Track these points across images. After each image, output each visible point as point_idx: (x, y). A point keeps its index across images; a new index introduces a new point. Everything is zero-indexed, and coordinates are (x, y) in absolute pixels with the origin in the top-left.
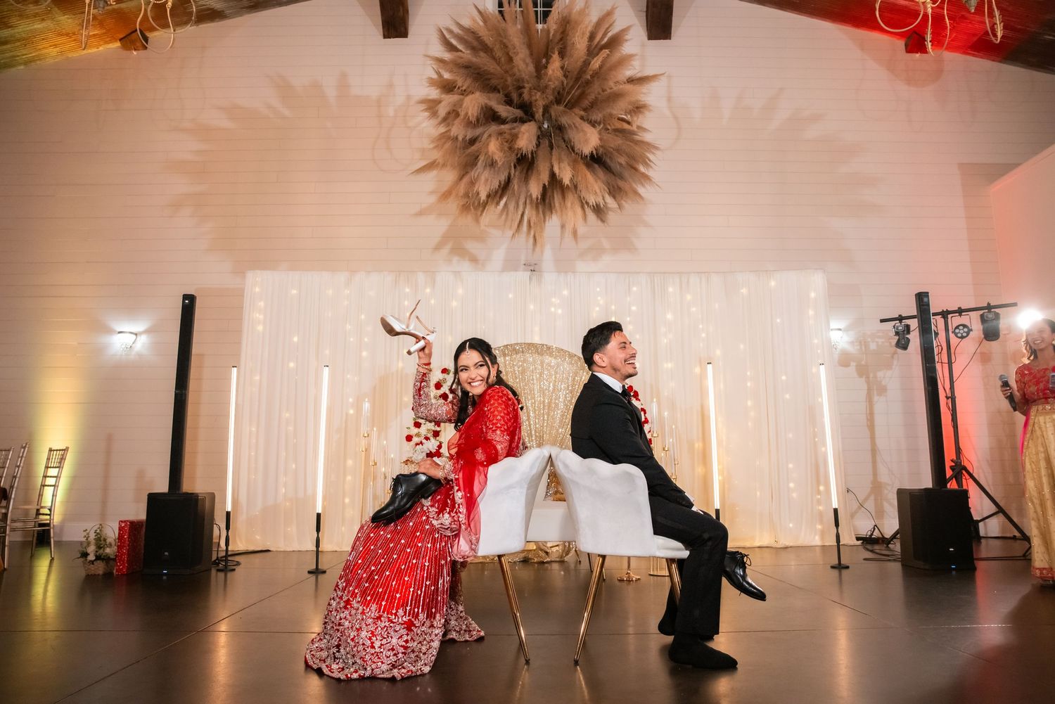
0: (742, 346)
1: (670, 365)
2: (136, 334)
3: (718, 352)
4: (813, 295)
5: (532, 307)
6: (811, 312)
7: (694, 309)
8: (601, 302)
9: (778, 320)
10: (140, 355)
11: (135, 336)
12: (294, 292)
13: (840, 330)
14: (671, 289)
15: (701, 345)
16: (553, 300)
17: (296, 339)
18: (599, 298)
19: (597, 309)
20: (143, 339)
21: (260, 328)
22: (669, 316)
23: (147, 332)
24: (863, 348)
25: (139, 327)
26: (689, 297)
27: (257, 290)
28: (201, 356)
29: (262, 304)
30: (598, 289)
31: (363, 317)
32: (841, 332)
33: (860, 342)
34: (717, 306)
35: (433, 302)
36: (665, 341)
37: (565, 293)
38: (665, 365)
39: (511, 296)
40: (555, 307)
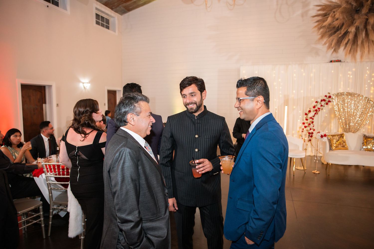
5: (341, 75)
16: (349, 72)
18: (367, 71)
19: (366, 75)
27: (244, 72)
30: (367, 68)
31: (280, 80)
35: (304, 74)
37: (354, 70)
39: (333, 71)
40: (349, 75)
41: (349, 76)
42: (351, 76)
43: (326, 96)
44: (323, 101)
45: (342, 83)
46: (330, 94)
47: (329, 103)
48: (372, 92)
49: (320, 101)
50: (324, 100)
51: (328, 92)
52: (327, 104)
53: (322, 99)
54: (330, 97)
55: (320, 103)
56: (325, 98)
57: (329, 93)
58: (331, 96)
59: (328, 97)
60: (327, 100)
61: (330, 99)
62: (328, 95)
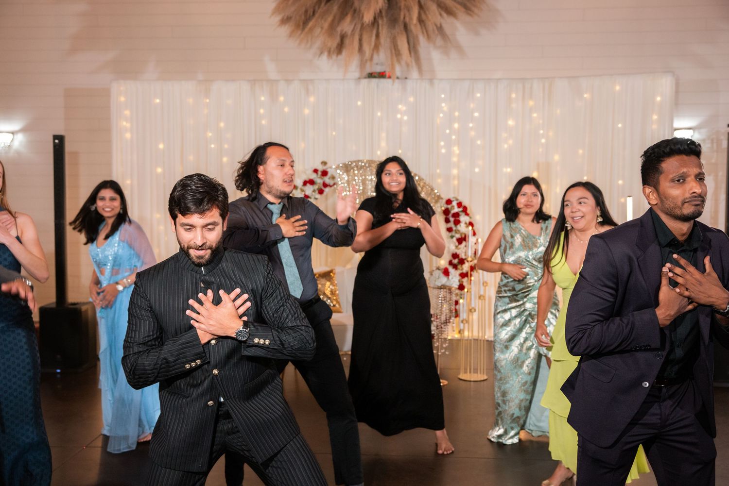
0: (581, 151)
1: (509, 170)
2: (13, 133)
3: (557, 157)
4: (659, 99)
5: (379, 114)
6: (655, 117)
7: (535, 115)
8: (445, 109)
9: (620, 125)
10: (18, 152)
11: (11, 135)
12: (158, 101)
13: (690, 129)
14: (514, 96)
15: (540, 150)
16: (400, 106)
17: (161, 146)
18: (443, 105)
19: (441, 115)
20: (20, 138)
21: (128, 135)
22: (511, 123)
23: (21, 131)
24: (715, 145)
25: (16, 126)
26: (531, 103)
27: (122, 99)
28: (75, 154)
29: (127, 113)
30: (443, 96)
31: (222, 125)
32: (691, 131)
33: (712, 140)
34: (558, 111)
35: (286, 109)
36: (506, 146)
37: (412, 99)
38: (505, 170)
39: (359, 103)
40: (401, 114)
41: (399, 116)
42: (405, 118)
43: (316, 171)
44: (308, 185)
45: (384, 135)
46: (328, 165)
47: (327, 190)
48: (455, 159)
49: (302, 184)
50: (312, 182)
51: (321, 161)
52: (321, 192)
53: (307, 180)
54: (325, 173)
55: (302, 190)
56: (313, 176)
57: (324, 163)
58: (329, 170)
59: (320, 173)
60: (319, 181)
61: (327, 180)
62: (321, 168)
